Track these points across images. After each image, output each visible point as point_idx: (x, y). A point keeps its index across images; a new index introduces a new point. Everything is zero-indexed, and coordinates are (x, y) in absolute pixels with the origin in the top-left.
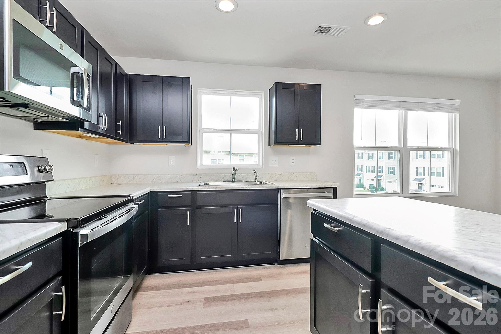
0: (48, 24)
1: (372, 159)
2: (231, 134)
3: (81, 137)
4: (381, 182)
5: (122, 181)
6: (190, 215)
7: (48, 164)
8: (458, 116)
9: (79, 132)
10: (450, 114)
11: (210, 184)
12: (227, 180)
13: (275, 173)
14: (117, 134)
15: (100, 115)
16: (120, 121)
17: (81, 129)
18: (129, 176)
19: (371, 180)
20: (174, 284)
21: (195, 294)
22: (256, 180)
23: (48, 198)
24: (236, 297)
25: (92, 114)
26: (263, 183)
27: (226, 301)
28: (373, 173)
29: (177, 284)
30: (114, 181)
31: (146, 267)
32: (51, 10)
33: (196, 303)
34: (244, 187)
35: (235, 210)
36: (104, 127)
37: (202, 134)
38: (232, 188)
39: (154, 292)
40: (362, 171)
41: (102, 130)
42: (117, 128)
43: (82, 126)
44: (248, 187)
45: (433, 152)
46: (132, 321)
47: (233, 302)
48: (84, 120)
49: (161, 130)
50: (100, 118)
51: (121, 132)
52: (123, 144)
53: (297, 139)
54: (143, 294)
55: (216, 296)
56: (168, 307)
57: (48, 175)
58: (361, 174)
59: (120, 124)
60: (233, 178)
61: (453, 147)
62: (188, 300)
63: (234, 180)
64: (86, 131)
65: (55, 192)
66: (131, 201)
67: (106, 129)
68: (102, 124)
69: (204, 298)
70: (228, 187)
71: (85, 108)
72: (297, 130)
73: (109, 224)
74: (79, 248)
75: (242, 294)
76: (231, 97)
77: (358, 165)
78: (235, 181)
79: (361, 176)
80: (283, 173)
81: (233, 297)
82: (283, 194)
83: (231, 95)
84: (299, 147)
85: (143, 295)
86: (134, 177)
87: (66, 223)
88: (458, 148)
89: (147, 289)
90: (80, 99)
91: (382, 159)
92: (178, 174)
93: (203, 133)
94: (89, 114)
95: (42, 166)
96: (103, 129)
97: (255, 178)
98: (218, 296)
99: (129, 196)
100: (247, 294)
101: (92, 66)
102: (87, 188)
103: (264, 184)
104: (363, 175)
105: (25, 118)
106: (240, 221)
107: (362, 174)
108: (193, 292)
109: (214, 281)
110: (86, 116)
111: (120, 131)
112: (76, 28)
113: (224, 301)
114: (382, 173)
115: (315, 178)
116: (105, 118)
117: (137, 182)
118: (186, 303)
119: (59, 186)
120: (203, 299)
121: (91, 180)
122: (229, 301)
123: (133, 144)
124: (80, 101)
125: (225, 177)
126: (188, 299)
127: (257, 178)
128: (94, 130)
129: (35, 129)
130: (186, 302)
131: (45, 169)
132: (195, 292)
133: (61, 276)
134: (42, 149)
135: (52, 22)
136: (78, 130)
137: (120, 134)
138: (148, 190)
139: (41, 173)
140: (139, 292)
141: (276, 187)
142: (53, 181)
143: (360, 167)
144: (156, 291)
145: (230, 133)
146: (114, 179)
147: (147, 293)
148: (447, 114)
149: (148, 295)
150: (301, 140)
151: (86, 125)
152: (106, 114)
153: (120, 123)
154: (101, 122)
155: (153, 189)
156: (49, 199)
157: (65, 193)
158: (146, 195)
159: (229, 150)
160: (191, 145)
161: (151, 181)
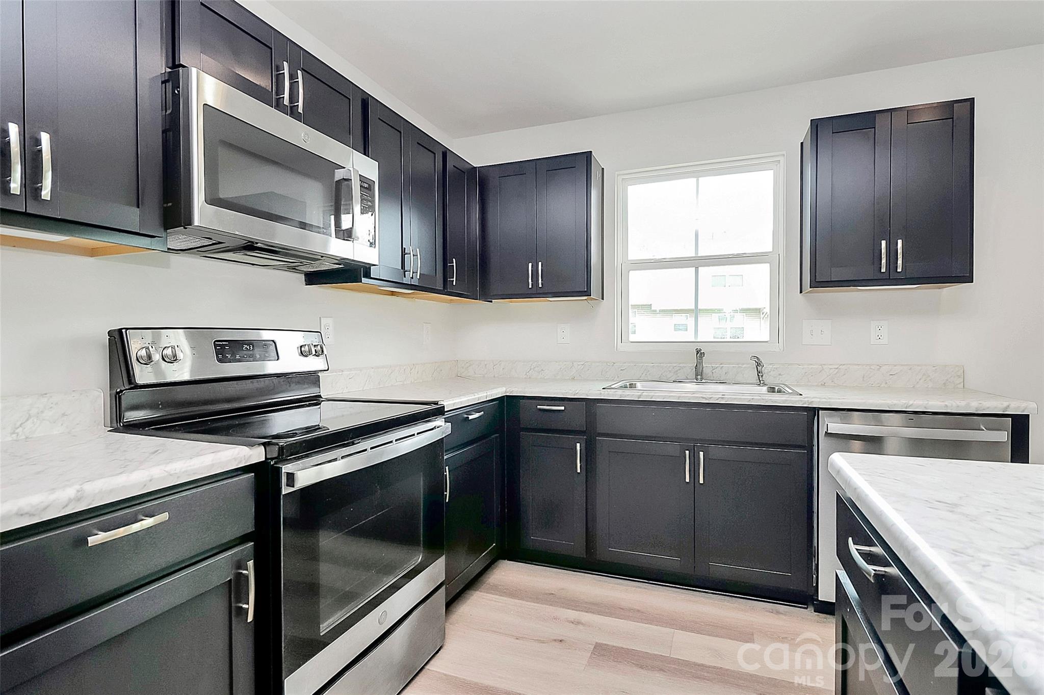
0: (288, 105)
2: (697, 269)
5: (475, 372)
6: (583, 452)
9: (364, 284)
11: (639, 385)
12: (685, 378)
13: (821, 365)
14: (446, 283)
16: (454, 260)
17: (366, 280)
18: (485, 363)
20: (546, 594)
21: (581, 627)
22: (760, 382)
23: (322, 398)
24: (669, 665)
26: (777, 388)
27: (642, 667)
29: (552, 594)
30: (463, 372)
31: (494, 544)
32: (293, 77)
33: (576, 649)
34: (711, 398)
35: (687, 452)
36: (413, 272)
37: (629, 272)
38: (679, 397)
39: (506, 599)
41: (411, 278)
42: (447, 272)
43: (367, 274)
44: (722, 398)
46: (445, 647)
47: (658, 675)
49: (534, 269)
50: (407, 256)
51: (455, 279)
53: (883, 270)
54: (485, 597)
55: (622, 648)
56: (517, 639)
59: (453, 265)
60: (698, 373)
62: (560, 638)
63: (702, 379)
65: (342, 389)
66: (439, 411)
67: (419, 277)
68: (410, 268)
69: (597, 643)
70: (670, 396)
72: (884, 243)
74: (282, 496)
75: (687, 663)
76: (698, 180)
78: (703, 381)
80: (844, 365)
81: (662, 661)
82: (826, 423)
83: (698, 175)
85: (484, 600)
86: (494, 366)
87: (263, 448)
89: (497, 590)
92: (575, 361)
93: (630, 270)
95: (305, 345)
96: (411, 276)
97: (758, 375)
98: (628, 649)
99: (436, 404)
100: (703, 667)
101: (378, 163)
102: (405, 383)
103: (779, 391)
105: (282, 267)
106: (701, 481)
108: (577, 623)
109: (630, 610)
111: (453, 278)
112: (350, 99)
113: (637, 665)
115: (961, 383)
116: (417, 256)
117: (500, 374)
118: (554, 643)
119: (350, 378)
120: (593, 646)
121: (413, 370)
122: (649, 669)
124: (348, 230)
125: (679, 370)
126: (563, 636)
127: (762, 376)
128: (394, 280)
129: (306, 285)
130: (555, 640)
131: (310, 351)
132: (582, 624)
133: (252, 542)
134: (320, 318)
136: (362, 282)
137: (454, 284)
138: (498, 392)
140: (481, 592)
141: (805, 403)
144: (509, 599)
145: (693, 267)
146: (463, 368)
147: (491, 599)
149: (492, 602)
150: (899, 270)
152: (418, 249)
153: (453, 263)
154: (407, 264)
155: (511, 390)
156: (323, 400)
157: (363, 390)
158: (494, 401)
159: (693, 307)
160: (603, 299)
161: (525, 373)
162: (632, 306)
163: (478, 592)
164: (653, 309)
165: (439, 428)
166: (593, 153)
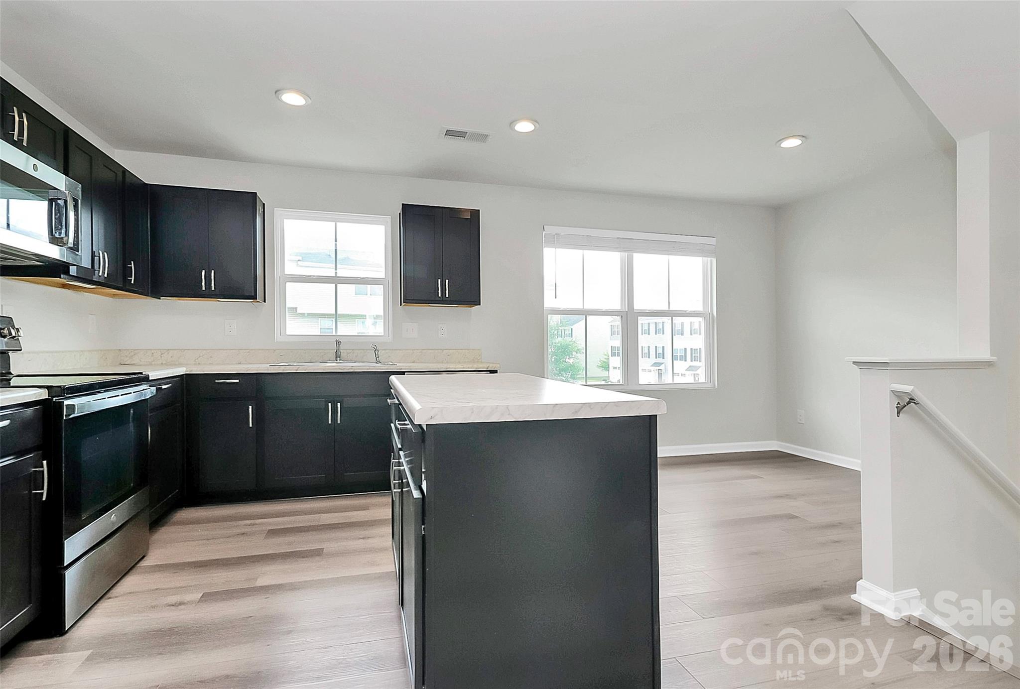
0: (16, 138)
1: (681, 335)
2: (336, 285)
3: (64, 286)
4: (698, 379)
5: (140, 360)
6: (254, 411)
7: (13, 327)
8: (714, 261)
9: (63, 280)
10: (705, 259)
12: (328, 359)
13: (412, 350)
14: (126, 281)
15: (96, 254)
16: (132, 262)
17: (65, 276)
18: (153, 352)
19: (680, 375)
20: (225, 517)
21: (254, 526)
22: (377, 361)
23: (13, 374)
24: (318, 527)
25: (81, 256)
28: (684, 361)
29: (230, 516)
30: (126, 360)
31: (177, 490)
32: (20, 117)
33: (255, 535)
34: (344, 368)
35: (330, 404)
36: (103, 271)
37: (285, 283)
38: (324, 369)
39: (191, 526)
40: (663, 358)
41: (100, 276)
42: (126, 272)
43: (67, 272)
45: (678, 320)
47: (311, 532)
48: (69, 263)
49: (207, 275)
50: (96, 258)
52: (138, 298)
53: (440, 296)
54: (172, 528)
55: (288, 527)
56: (209, 540)
57: (13, 342)
58: (663, 363)
59: (132, 266)
60: (338, 356)
61: (710, 312)
62: (242, 533)
64: (74, 278)
66: (146, 379)
67: (106, 275)
68: (99, 268)
69: (269, 529)
70: (318, 369)
71: (71, 248)
72: (440, 281)
73: (107, 399)
74: (63, 421)
76: (336, 225)
77: (656, 347)
78: (340, 360)
79: (662, 367)
80: (424, 350)
83: (336, 221)
84: (438, 307)
86: (162, 354)
87: (47, 390)
88: (715, 314)
89: (180, 523)
90: (63, 235)
91: (699, 335)
92: (241, 350)
93: (287, 282)
94: (78, 255)
95: (4, 328)
96: (100, 274)
98: (292, 527)
99: (141, 373)
101: (81, 185)
104: (666, 365)
106: (339, 422)
107: (663, 365)
109: (293, 512)
110: (72, 258)
111: (132, 277)
112: (56, 132)
113: (298, 532)
114: (700, 361)
116: (104, 258)
117: (168, 361)
118: (238, 536)
120: (267, 531)
121: (82, 356)
122: (305, 532)
123: (160, 299)
124: (62, 238)
125: (323, 354)
128: (86, 277)
130: (238, 534)
131: (10, 334)
132: (257, 524)
133: (41, 451)
134: (2, 305)
135: (21, 133)
136: (60, 277)
137: (133, 282)
138: (181, 371)
139: (3, 339)
142: (21, 350)
143: (660, 351)
144: (194, 525)
145: (334, 283)
146: (127, 356)
147: (177, 527)
148: (701, 258)
150: (447, 296)
151: (73, 270)
152: (105, 253)
154: (97, 264)
155: (191, 369)
156: (15, 376)
158: (176, 378)
159: (334, 312)
160: (265, 302)
161: (194, 360)
162: (288, 308)
163: (165, 527)
164: (298, 312)
165: (148, 392)
166: (258, 194)
